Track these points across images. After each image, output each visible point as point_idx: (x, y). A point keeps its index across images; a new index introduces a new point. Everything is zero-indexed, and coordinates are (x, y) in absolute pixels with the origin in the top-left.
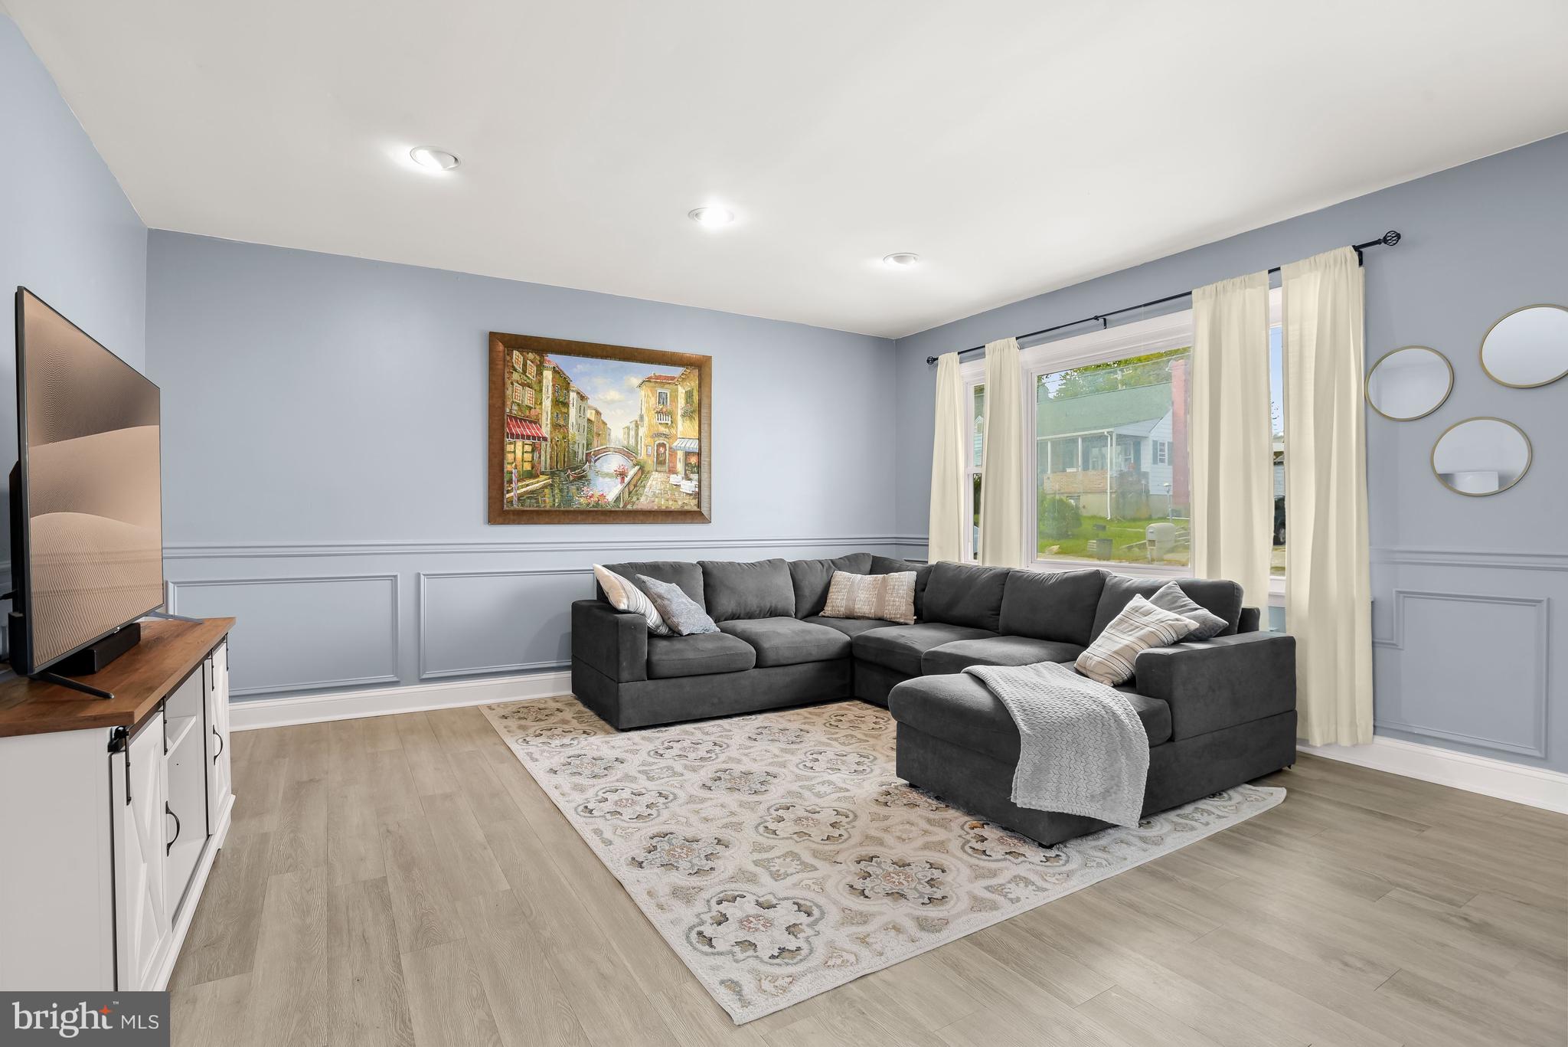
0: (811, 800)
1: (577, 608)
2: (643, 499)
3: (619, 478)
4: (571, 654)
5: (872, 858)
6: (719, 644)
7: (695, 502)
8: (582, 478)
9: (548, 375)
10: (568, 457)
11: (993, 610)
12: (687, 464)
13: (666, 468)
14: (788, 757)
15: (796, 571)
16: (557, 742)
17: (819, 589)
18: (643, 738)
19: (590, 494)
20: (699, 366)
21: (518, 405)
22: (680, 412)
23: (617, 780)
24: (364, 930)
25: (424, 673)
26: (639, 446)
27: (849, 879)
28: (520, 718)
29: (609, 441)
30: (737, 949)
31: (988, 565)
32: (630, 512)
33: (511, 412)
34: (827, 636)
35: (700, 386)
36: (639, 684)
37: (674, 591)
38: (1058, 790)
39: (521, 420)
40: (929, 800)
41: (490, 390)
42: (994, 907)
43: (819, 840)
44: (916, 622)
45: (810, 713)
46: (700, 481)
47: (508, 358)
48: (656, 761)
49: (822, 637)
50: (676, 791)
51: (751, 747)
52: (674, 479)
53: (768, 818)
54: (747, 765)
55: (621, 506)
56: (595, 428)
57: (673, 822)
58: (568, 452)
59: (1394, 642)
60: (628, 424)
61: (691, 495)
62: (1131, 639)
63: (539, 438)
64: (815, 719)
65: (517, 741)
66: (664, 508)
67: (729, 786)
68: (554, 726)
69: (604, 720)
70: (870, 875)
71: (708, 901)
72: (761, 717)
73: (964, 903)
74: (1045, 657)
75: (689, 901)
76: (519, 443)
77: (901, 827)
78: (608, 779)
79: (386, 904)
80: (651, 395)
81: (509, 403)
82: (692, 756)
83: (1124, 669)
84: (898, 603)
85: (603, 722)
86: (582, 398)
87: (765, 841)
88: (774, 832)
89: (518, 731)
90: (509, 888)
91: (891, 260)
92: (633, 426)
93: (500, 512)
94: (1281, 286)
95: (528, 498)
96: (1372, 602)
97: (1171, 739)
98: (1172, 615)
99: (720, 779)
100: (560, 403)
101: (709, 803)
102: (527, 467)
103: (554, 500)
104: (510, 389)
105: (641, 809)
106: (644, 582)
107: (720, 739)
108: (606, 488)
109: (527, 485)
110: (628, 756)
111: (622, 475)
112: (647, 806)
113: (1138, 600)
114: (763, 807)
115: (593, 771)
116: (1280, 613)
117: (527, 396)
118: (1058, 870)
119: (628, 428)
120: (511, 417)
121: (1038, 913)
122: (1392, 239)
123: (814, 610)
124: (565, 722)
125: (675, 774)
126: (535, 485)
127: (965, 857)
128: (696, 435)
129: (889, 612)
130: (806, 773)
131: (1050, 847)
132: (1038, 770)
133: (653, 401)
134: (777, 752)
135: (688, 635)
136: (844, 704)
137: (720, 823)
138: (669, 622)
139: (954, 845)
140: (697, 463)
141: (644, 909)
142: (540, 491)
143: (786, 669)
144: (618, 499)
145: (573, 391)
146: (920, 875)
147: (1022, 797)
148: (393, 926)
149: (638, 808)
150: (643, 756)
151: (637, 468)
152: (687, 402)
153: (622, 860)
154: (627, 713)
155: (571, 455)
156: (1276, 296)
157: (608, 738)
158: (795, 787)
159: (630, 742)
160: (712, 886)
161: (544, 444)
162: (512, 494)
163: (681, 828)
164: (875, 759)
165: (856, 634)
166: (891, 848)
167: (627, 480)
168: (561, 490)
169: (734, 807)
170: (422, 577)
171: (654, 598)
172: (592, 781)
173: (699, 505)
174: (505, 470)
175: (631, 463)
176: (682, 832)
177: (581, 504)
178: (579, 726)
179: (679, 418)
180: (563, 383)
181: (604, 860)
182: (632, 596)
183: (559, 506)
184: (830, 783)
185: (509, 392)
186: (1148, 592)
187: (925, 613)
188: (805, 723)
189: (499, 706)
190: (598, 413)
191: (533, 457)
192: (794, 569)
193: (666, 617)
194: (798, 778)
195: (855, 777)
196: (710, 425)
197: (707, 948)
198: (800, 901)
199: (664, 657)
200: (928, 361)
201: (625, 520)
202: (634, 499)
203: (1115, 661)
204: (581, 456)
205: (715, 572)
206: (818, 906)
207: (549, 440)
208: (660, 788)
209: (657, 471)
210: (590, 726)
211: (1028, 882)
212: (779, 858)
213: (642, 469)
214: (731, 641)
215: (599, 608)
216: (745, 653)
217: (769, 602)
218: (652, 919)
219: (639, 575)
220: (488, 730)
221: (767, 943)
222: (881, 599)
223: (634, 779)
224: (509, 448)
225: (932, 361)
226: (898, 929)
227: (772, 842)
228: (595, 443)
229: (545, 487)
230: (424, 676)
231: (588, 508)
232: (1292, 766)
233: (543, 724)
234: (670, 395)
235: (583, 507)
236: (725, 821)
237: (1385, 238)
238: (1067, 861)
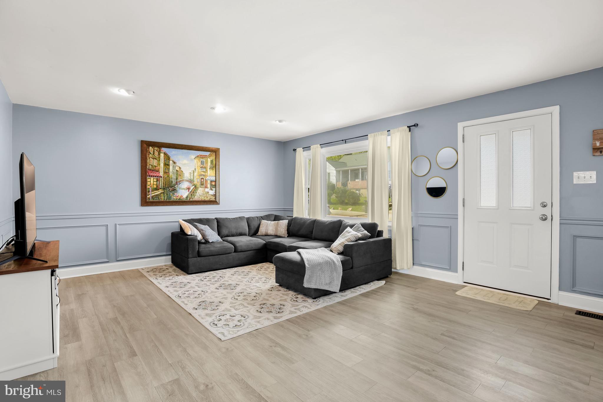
0: (249, 290)
1: (173, 234)
2: (196, 197)
3: (188, 190)
4: (171, 250)
5: (264, 304)
6: (222, 245)
7: (214, 197)
8: (174, 190)
9: (162, 155)
10: (170, 183)
11: (311, 232)
12: (211, 185)
13: (204, 186)
14: (243, 279)
15: (249, 220)
16: (167, 278)
17: (256, 226)
18: (197, 276)
19: (177, 196)
20: (215, 152)
21: (152, 165)
22: (209, 167)
23: (188, 288)
24: (113, 330)
25: (118, 258)
26: (194, 179)
27: (257, 309)
28: (154, 272)
29: (184, 177)
30: (224, 326)
31: (311, 218)
32: (191, 201)
33: (149, 168)
34: (257, 241)
35: (216, 158)
36: (195, 259)
37: (207, 228)
38: (316, 282)
39: (152, 170)
40: (284, 289)
41: (141, 160)
42: (296, 313)
43: (250, 300)
44: (288, 236)
45: (252, 267)
46: (216, 190)
47: (148, 149)
48: (201, 282)
49: (257, 242)
50: (207, 290)
51: (232, 277)
52: (207, 190)
53: (236, 296)
54: (230, 282)
55: (188, 199)
56: (179, 173)
57: (206, 298)
58: (170, 181)
59: (418, 239)
60: (191, 172)
61: (212, 195)
62: (344, 240)
63: (159, 177)
64: (254, 268)
65: (153, 279)
66: (203, 200)
67: (224, 288)
68: (166, 274)
69: (183, 271)
70: (263, 308)
71: (216, 316)
72: (236, 268)
73: (288, 312)
74: (323, 246)
75: (211, 316)
76: (152, 178)
77: (274, 296)
78: (185, 288)
79: (119, 323)
80: (198, 162)
81: (148, 165)
82: (213, 280)
83: (341, 249)
84: (282, 231)
85: (183, 272)
86: (174, 163)
87: (234, 302)
88: (237, 299)
89: (154, 276)
90: (156, 317)
91: (277, 122)
92: (192, 172)
93: (145, 202)
94: (390, 135)
95: (155, 197)
96: (412, 228)
97: (352, 268)
98: (356, 233)
99: (221, 286)
100: (167, 165)
101: (218, 293)
102: (155, 186)
103: (165, 198)
104: (149, 160)
105: (196, 295)
106: (196, 225)
107: (222, 275)
108: (183, 193)
109: (155, 193)
110: (192, 282)
111: (189, 189)
112: (198, 295)
113: (349, 229)
114: (234, 293)
115: (180, 286)
116: (390, 231)
117: (155, 162)
118: (316, 304)
119: (191, 173)
120: (149, 169)
121: (307, 314)
122: (416, 125)
123: (254, 233)
124: (170, 272)
125: (207, 285)
126: (158, 193)
127: (291, 302)
128: (215, 175)
129: (279, 234)
130: (249, 284)
131: (315, 298)
132: (311, 277)
133: (199, 163)
134: (240, 278)
135: (212, 242)
136: (264, 264)
137: (221, 298)
138: (205, 238)
139: (289, 300)
140: (215, 185)
141: (198, 319)
142: (160, 195)
143: (244, 253)
144: (187, 197)
145: (171, 160)
146: (277, 307)
147: (306, 285)
148: (122, 328)
149: (195, 295)
150: (197, 281)
151: (194, 186)
152: (211, 164)
153: (191, 308)
154: (191, 268)
155: (171, 183)
156: (389, 138)
157: (185, 276)
158: (245, 287)
159: (192, 277)
160: (218, 313)
161: (161, 178)
162: (150, 196)
163: (209, 299)
164: (271, 279)
165: (267, 241)
166: (270, 301)
167: (190, 190)
168: (167, 194)
169: (225, 293)
170: (117, 225)
171: (200, 231)
172: (180, 289)
173: (215, 199)
174: (147, 188)
175: (192, 185)
176: (209, 300)
177: (174, 199)
178: (174, 273)
179: (208, 169)
180: (167, 158)
181: (185, 309)
182: (192, 230)
183: (166, 200)
184: (255, 286)
185: (148, 161)
186: (352, 226)
187: (291, 234)
188: (250, 270)
189: (145, 268)
190: (180, 168)
191: (157, 183)
192: (248, 220)
193: (204, 237)
194: (246, 285)
195: (263, 284)
196: (219, 171)
197: (215, 326)
198: (242, 315)
199: (203, 250)
200: (293, 150)
201: (190, 204)
202: (193, 197)
203: (339, 247)
204: (174, 182)
205: (221, 221)
206: (247, 315)
207: (163, 177)
208: (202, 290)
209: (201, 187)
210: (179, 273)
211: (306, 307)
212: (237, 305)
213: (195, 187)
214: (226, 244)
215: (181, 234)
216: (231, 248)
217: (239, 231)
218: (200, 321)
219: (195, 223)
220: (142, 276)
221: (232, 324)
222: (276, 229)
223: (194, 288)
224: (149, 180)
225: (295, 150)
226: (268, 319)
227: (236, 302)
228: (179, 178)
229: (161, 193)
230: (118, 260)
231: (177, 200)
232: (391, 275)
233: (162, 273)
234: (205, 162)
235: (175, 200)
236: (222, 297)
237: (415, 125)
238: (319, 302)
